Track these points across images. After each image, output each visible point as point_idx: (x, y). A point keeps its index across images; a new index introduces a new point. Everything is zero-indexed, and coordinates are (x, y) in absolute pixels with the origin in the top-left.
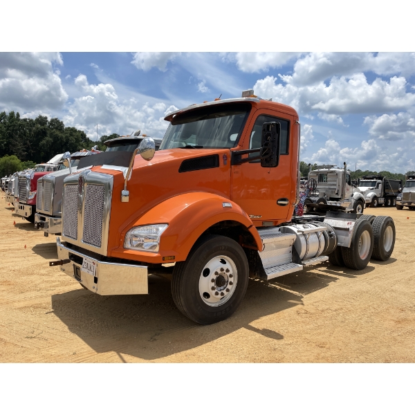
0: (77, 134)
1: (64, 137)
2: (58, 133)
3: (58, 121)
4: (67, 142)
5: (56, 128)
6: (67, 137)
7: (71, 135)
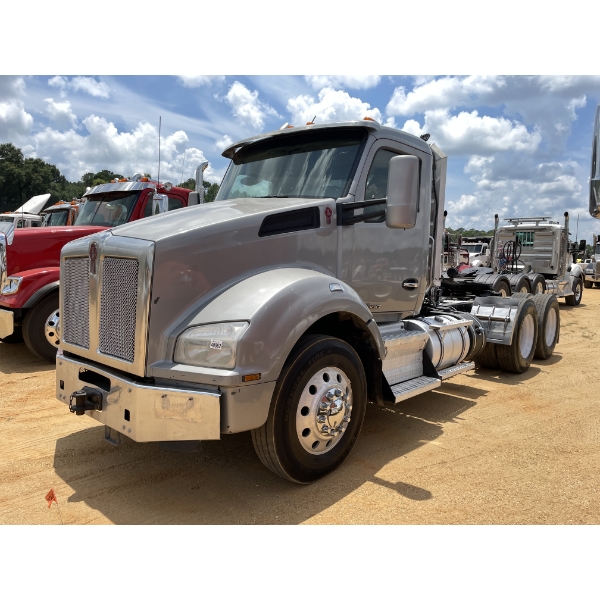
0: (45, 169)
1: (23, 173)
2: (12, 167)
3: (13, 148)
4: (29, 182)
5: (10, 160)
6: (27, 173)
7: (35, 170)
